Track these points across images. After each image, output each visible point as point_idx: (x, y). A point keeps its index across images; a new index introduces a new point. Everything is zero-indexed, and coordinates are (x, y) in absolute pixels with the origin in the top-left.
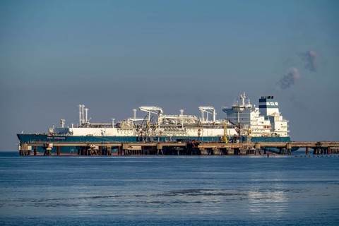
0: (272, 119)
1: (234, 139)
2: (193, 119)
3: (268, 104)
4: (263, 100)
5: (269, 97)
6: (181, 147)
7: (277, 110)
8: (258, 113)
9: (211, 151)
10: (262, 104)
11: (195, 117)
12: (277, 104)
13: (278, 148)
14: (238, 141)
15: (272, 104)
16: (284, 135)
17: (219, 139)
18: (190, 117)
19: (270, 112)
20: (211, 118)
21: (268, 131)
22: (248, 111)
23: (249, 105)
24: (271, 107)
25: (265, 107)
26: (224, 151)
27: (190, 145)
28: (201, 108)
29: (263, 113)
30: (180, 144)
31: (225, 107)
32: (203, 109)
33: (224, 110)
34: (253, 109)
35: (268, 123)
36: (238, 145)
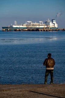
0: (54, 24)
1: (46, 28)
2: (38, 24)
4: (52, 20)
5: (54, 19)
9: (41, 30)
13: (55, 30)
16: (57, 27)
17: (43, 28)
19: (54, 22)
20: (42, 24)
22: (49, 22)
26: (44, 30)
27: (37, 29)
29: (52, 23)
30: (35, 29)
32: (40, 22)
33: (45, 22)
35: (53, 25)
36: (47, 29)
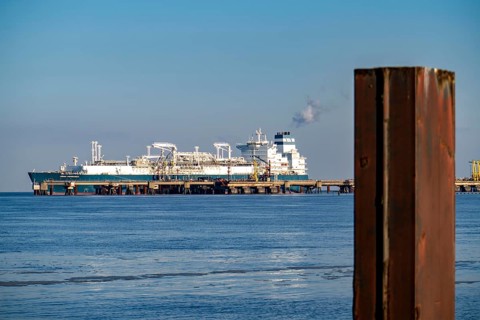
0: (289, 156)
1: (263, 178)
2: (207, 157)
3: (284, 140)
4: (279, 136)
5: (286, 133)
6: (208, 185)
7: (293, 147)
8: (275, 150)
9: (241, 190)
10: (279, 140)
11: (210, 155)
12: (293, 140)
13: (306, 186)
14: (269, 179)
15: (289, 140)
16: (301, 172)
17: (249, 178)
18: (205, 154)
19: (287, 148)
20: (226, 155)
21: (285, 169)
22: (264, 147)
23: (266, 142)
24: (287, 143)
25: (282, 143)
26: (255, 190)
27: (218, 184)
28: (216, 145)
29: (280, 151)
30: (206, 182)
31: (240, 144)
32: (218, 146)
33: (238, 147)
34: (271, 146)
35: (285, 160)
36: (267, 184)
